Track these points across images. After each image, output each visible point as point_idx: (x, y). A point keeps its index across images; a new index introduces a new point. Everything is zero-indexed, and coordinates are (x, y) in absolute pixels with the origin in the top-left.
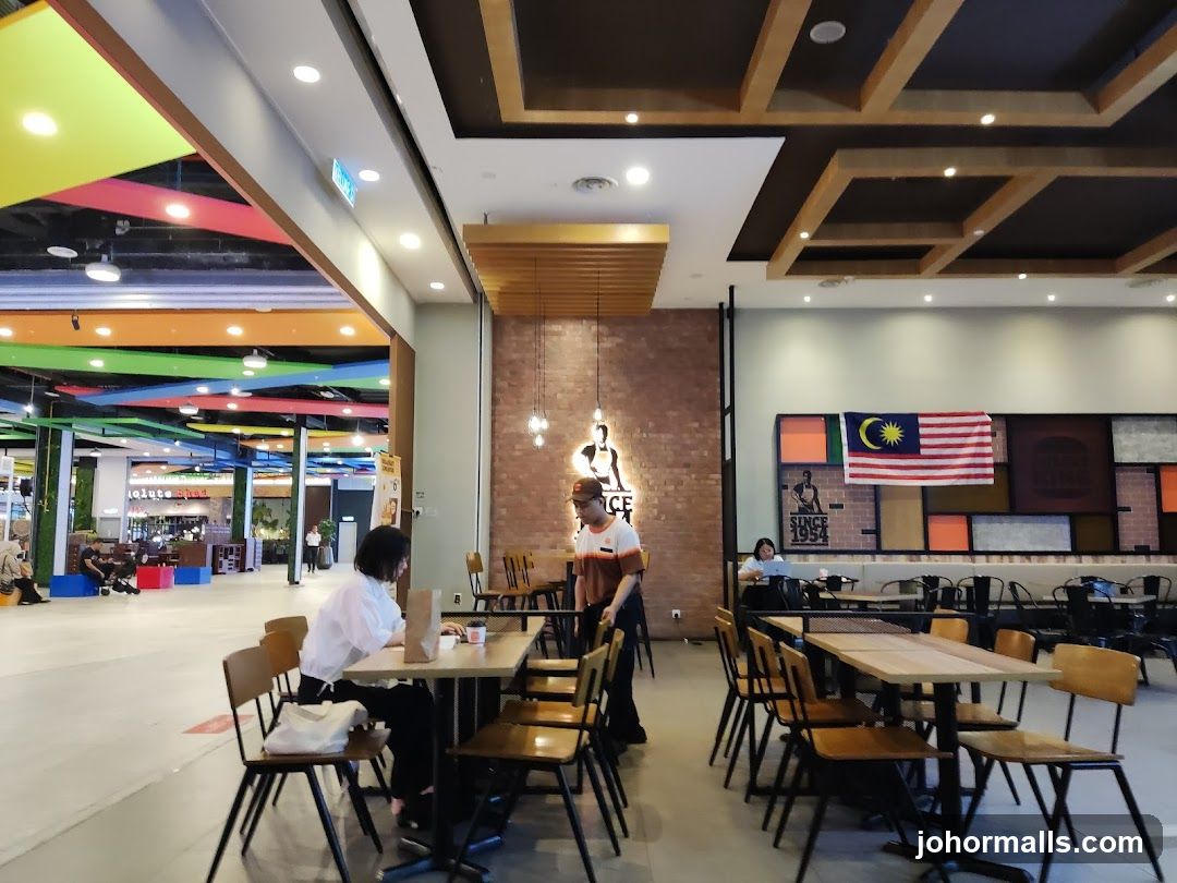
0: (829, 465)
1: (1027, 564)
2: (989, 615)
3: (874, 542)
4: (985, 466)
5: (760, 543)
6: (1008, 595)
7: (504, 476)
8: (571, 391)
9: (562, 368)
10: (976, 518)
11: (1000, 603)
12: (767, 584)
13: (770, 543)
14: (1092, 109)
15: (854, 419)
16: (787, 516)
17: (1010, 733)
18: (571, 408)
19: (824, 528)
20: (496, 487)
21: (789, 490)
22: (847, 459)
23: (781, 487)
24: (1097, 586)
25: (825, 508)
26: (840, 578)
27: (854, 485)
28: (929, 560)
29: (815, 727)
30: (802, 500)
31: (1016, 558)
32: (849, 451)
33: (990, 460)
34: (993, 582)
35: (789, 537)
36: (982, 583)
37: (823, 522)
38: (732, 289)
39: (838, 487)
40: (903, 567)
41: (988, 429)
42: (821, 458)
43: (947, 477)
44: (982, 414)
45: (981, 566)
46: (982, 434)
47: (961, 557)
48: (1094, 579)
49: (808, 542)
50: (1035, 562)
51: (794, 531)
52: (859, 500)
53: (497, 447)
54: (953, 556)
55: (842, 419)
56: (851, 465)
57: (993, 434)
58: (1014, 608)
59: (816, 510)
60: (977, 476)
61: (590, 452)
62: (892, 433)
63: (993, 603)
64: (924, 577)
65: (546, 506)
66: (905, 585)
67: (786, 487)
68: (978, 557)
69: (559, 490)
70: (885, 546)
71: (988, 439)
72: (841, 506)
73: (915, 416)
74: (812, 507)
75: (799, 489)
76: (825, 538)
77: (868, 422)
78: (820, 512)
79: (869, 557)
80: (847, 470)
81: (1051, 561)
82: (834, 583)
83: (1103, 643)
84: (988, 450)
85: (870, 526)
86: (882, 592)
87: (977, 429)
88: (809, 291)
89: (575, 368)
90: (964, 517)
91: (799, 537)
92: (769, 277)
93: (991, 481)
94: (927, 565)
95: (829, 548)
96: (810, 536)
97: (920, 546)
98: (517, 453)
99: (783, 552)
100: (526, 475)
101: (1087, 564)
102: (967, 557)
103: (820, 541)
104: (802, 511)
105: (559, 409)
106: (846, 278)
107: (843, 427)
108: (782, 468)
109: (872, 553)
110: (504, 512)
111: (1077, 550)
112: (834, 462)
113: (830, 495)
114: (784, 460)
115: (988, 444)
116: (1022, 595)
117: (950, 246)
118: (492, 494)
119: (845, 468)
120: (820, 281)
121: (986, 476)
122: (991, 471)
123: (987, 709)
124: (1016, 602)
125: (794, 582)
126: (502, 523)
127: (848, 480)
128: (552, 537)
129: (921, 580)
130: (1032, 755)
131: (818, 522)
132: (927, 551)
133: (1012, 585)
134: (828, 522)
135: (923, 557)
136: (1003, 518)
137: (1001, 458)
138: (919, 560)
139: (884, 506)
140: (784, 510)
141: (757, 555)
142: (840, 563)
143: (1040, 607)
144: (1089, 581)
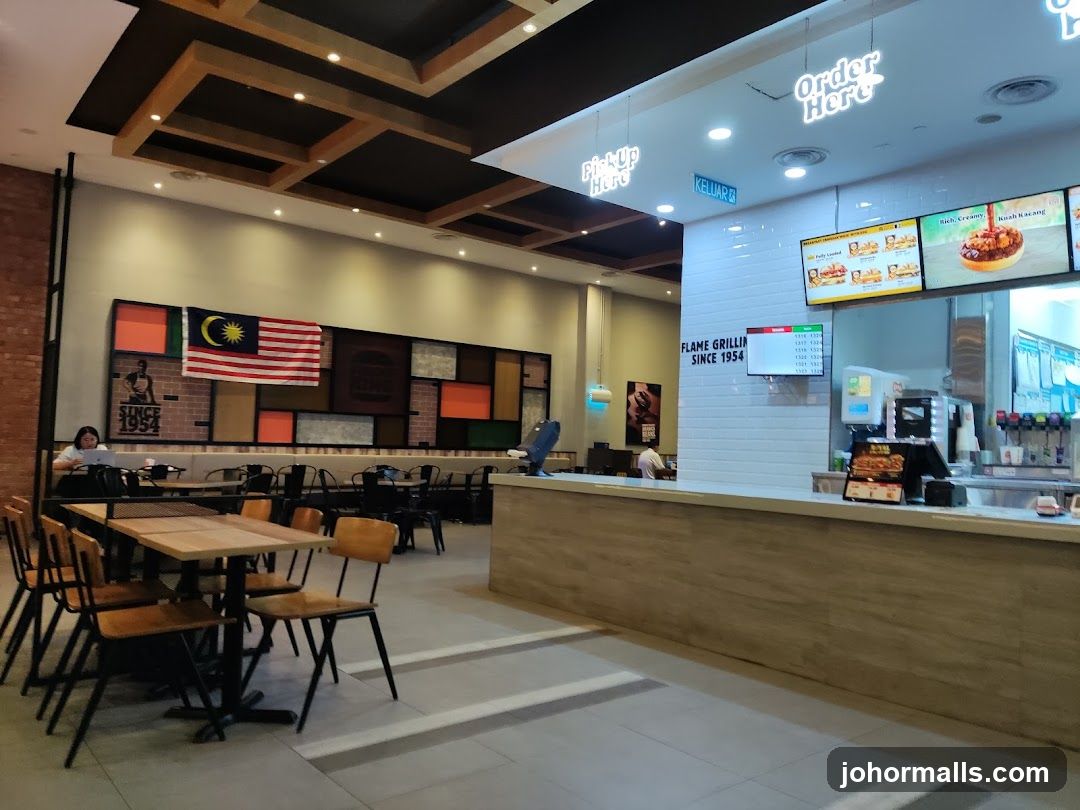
0: (168, 357)
1: (338, 455)
2: (302, 498)
3: (206, 433)
4: (312, 370)
5: (83, 431)
6: (318, 482)
10: (301, 415)
11: (312, 487)
12: (85, 473)
13: (94, 431)
14: (416, 78)
15: (197, 315)
16: (116, 404)
17: (296, 594)
19: (156, 418)
21: (121, 379)
22: (186, 352)
23: (112, 374)
24: (387, 472)
25: (159, 399)
26: (167, 467)
27: (191, 379)
28: (257, 451)
29: (100, 611)
30: (135, 390)
31: (330, 450)
32: (190, 344)
33: (317, 366)
34: (307, 469)
35: (116, 426)
36: (299, 471)
37: (156, 412)
38: (71, 156)
39: (175, 379)
40: (231, 456)
41: (318, 338)
42: (159, 348)
43: (278, 377)
44: (315, 325)
45: (301, 456)
46: (313, 342)
47: (284, 448)
48: (386, 467)
49: (137, 431)
50: (344, 454)
51: (123, 420)
52: (194, 393)
54: (278, 448)
55: (185, 313)
56: (191, 359)
57: (322, 343)
58: (321, 491)
59: (149, 400)
60: (305, 379)
62: (233, 333)
63: (305, 488)
64: (249, 466)
66: (228, 473)
67: (117, 376)
68: (299, 449)
70: (217, 438)
71: (317, 347)
72: (175, 398)
73: (257, 319)
74: (144, 397)
75: (132, 378)
76: (156, 428)
77: (211, 319)
78: (153, 403)
79: (199, 447)
80: (186, 363)
81: (357, 453)
82: (159, 472)
83: (385, 518)
84: (317, 356)
85: (204, 418)
86: (206, 480)
87: (309, 338)
88: (159, 179)
90: (291, 414)
91: (128, 427)
92: (117, 152)
93: (316, 384)
94: (254, 455)
95: (160, 438)
96: (140, 427)
97: (249, 438)
99: (108, 441)
101: (384, 455)
102: (290, 449)
103: (150, 431)
104: (133, 400)
106: (198, 173)
107: (185, 321)
108: (114, 355)
109: (203, 444)
111: (377, 445)
112: (173, 354)
113: (166, 385)
114: (118, 347)
115: (316, 352)
116: (329, 480)
117: (298, 167)
119: (184, 361)
120: (172, 171)
121: (312, 379)
122: (317, 375)
123: (279, 577)
124: (324, 486)
125: (116, 471)
127: (185, 373)
129: (245, 469)
130: (311, 611)
131: (150, 413)
132: (256, 443)
133: (322, 472)
134: (161, 413)
135: (252, 448)
136: (322, 415)
137: (326, 365)
138: (248, 451)
139: (219, 399)
140: (114, 398)
141: (78, 444)
142: (170, 453)
143: (343, 490)
144: (382, 468)
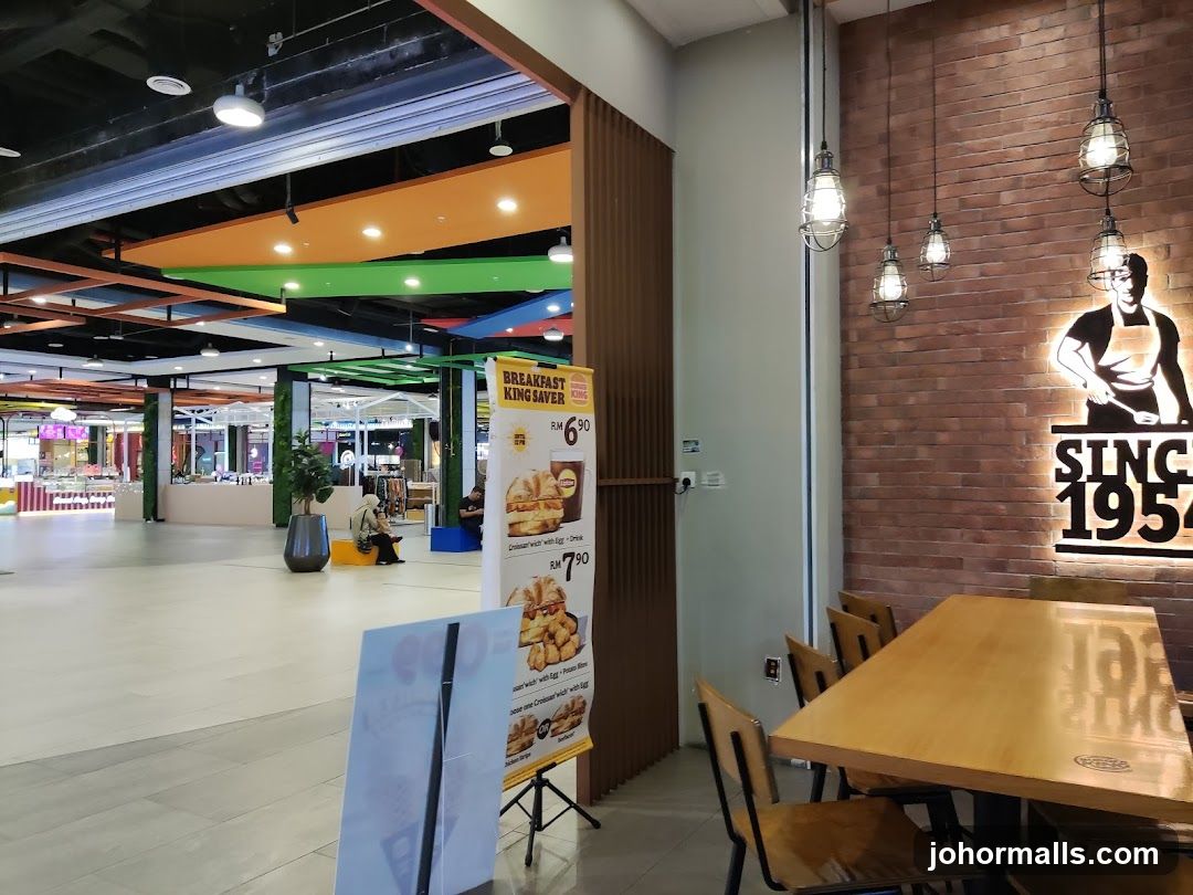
7: (871, 400)
8: (1036, 183)
9: (1017, 128)
18: (1038, 228)
20: (855, 424)
53: (854, 337)
61: (1094, 331)
65: (977, 467)
69: (1010, 429)
89: (1045, 125)
98: (901, 347)
100: (924, 396)
105: (1006, 230)
110: (873, 480)
118: (845, 442)
126: (869, 505)
128: (994, 544)
